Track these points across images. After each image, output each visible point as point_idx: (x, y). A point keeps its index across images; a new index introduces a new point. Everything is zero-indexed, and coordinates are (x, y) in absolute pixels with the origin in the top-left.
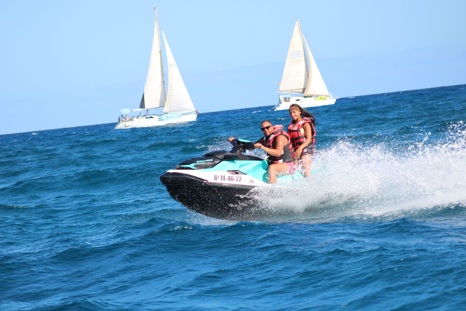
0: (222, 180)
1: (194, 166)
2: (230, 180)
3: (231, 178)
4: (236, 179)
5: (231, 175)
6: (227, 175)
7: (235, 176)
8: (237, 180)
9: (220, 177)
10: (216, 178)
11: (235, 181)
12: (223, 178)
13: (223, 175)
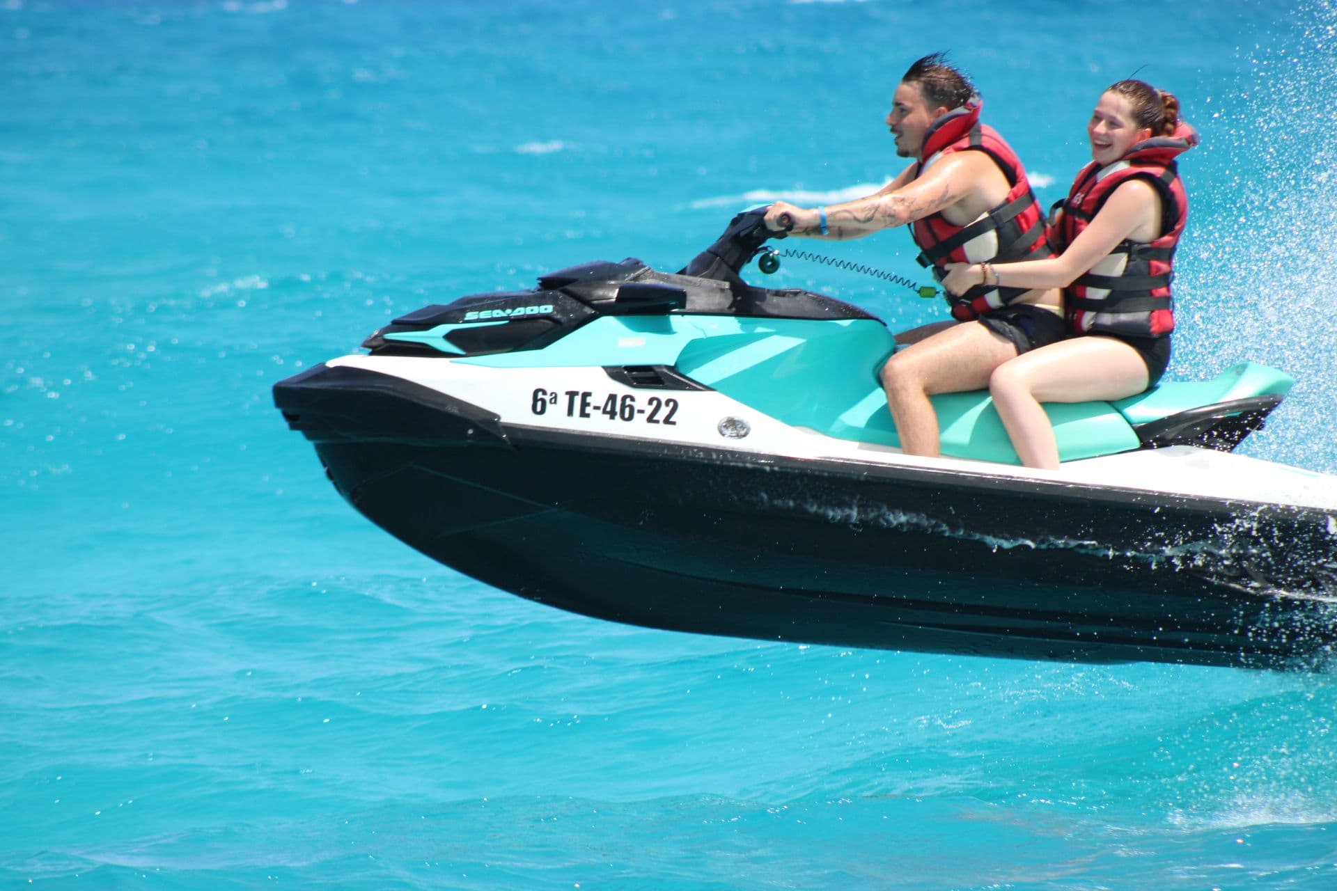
4: (649, 410)
6: (603, 388)
7: (642, 397)
8: (651, 419)
9: (563, 400)
11: (640, 419)
12: (579, 401)
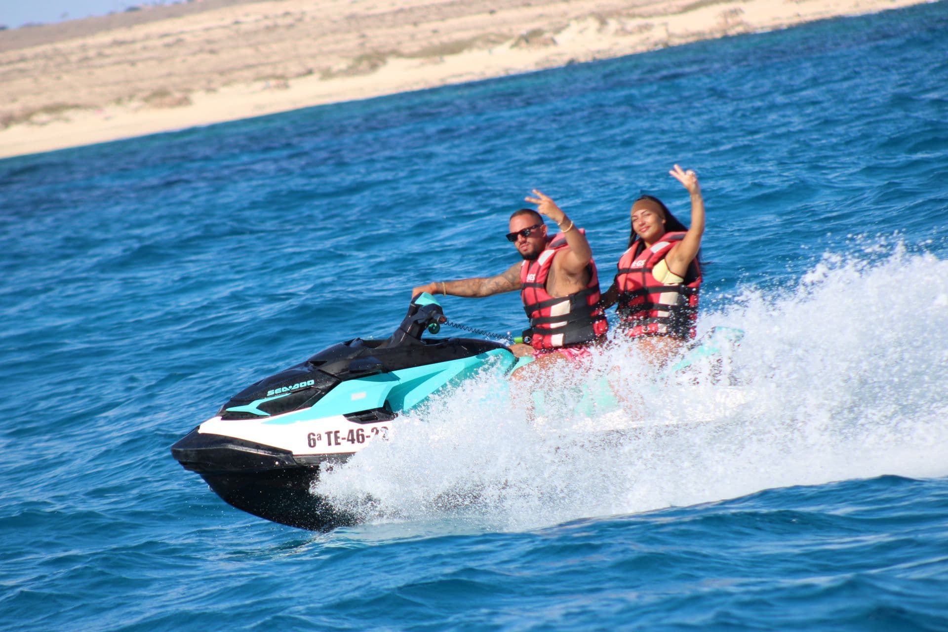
0: (330, 444)
1: (260, 407)
2: (353, 441)
3: (358, 435)
5: (355, 426)
10: (312, 442)
13: (334, 430)
